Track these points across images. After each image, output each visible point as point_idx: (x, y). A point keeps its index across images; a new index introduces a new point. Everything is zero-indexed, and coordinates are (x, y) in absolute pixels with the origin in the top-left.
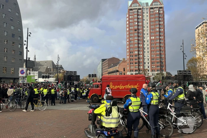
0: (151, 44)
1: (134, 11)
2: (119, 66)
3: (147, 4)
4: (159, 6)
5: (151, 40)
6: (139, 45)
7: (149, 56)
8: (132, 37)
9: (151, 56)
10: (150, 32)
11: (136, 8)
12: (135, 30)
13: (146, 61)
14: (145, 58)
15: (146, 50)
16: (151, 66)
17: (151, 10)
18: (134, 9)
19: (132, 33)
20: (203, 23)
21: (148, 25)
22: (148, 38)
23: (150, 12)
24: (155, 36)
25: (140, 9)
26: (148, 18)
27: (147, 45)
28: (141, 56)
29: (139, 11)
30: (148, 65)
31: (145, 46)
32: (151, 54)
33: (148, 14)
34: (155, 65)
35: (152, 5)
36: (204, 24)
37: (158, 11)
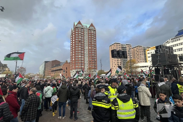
0: (89, 51)
1: (79, 29)
2: (63, 66)
3: (86, 26)
4: (93, 29)
5: (89, 49)
6: (82, 52)
7: (88, 59)
8: (77, 45)
9: (89, 60)
10: (89, 45)
11: (80, 27)
12: (80, 41)
13: (86, 62)
14: (85, 60)
15: (86, 55)
16: (89, 66)
17: (89, 31)
18: (79, 28)
19: (77, 43)
20: (114, 44)
21: (87, 39)
22: (87, 48)
23: (88, 32)
24: (91, 47)
25: (83, 29)
26: (87, 35)
27: (86, 52)
28: (83, 59)
29: (82, 29)
30: (87, 65)
31: (85, 52)
32: (89, 58)
33: (87, 33)
34: (91, 66)
35: (89, 27)
36: (116, 44)
37: (93, 32)
